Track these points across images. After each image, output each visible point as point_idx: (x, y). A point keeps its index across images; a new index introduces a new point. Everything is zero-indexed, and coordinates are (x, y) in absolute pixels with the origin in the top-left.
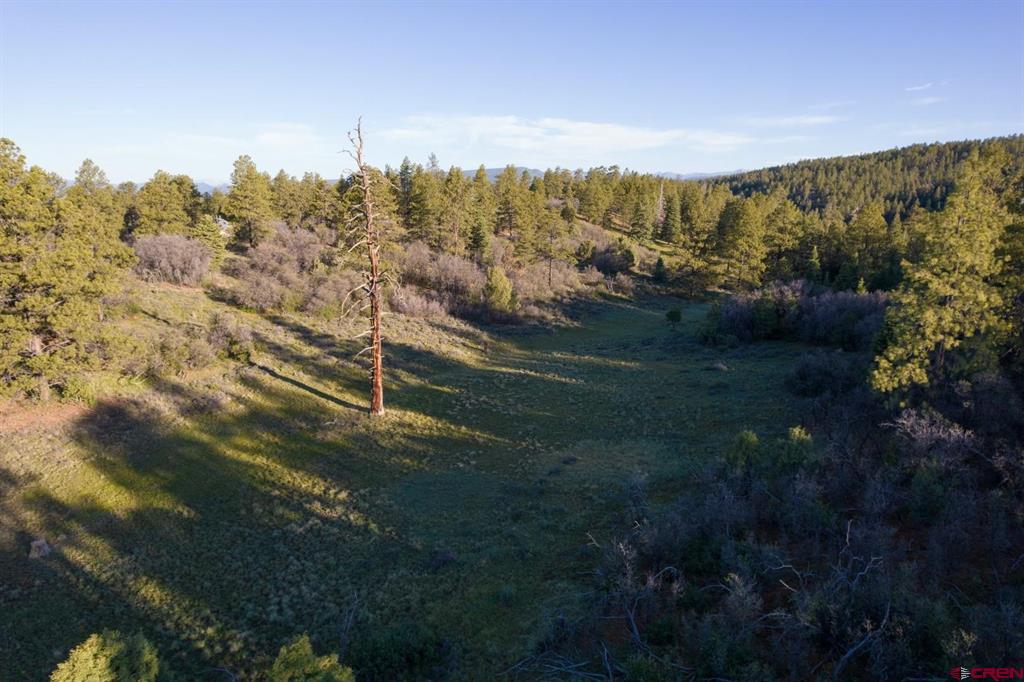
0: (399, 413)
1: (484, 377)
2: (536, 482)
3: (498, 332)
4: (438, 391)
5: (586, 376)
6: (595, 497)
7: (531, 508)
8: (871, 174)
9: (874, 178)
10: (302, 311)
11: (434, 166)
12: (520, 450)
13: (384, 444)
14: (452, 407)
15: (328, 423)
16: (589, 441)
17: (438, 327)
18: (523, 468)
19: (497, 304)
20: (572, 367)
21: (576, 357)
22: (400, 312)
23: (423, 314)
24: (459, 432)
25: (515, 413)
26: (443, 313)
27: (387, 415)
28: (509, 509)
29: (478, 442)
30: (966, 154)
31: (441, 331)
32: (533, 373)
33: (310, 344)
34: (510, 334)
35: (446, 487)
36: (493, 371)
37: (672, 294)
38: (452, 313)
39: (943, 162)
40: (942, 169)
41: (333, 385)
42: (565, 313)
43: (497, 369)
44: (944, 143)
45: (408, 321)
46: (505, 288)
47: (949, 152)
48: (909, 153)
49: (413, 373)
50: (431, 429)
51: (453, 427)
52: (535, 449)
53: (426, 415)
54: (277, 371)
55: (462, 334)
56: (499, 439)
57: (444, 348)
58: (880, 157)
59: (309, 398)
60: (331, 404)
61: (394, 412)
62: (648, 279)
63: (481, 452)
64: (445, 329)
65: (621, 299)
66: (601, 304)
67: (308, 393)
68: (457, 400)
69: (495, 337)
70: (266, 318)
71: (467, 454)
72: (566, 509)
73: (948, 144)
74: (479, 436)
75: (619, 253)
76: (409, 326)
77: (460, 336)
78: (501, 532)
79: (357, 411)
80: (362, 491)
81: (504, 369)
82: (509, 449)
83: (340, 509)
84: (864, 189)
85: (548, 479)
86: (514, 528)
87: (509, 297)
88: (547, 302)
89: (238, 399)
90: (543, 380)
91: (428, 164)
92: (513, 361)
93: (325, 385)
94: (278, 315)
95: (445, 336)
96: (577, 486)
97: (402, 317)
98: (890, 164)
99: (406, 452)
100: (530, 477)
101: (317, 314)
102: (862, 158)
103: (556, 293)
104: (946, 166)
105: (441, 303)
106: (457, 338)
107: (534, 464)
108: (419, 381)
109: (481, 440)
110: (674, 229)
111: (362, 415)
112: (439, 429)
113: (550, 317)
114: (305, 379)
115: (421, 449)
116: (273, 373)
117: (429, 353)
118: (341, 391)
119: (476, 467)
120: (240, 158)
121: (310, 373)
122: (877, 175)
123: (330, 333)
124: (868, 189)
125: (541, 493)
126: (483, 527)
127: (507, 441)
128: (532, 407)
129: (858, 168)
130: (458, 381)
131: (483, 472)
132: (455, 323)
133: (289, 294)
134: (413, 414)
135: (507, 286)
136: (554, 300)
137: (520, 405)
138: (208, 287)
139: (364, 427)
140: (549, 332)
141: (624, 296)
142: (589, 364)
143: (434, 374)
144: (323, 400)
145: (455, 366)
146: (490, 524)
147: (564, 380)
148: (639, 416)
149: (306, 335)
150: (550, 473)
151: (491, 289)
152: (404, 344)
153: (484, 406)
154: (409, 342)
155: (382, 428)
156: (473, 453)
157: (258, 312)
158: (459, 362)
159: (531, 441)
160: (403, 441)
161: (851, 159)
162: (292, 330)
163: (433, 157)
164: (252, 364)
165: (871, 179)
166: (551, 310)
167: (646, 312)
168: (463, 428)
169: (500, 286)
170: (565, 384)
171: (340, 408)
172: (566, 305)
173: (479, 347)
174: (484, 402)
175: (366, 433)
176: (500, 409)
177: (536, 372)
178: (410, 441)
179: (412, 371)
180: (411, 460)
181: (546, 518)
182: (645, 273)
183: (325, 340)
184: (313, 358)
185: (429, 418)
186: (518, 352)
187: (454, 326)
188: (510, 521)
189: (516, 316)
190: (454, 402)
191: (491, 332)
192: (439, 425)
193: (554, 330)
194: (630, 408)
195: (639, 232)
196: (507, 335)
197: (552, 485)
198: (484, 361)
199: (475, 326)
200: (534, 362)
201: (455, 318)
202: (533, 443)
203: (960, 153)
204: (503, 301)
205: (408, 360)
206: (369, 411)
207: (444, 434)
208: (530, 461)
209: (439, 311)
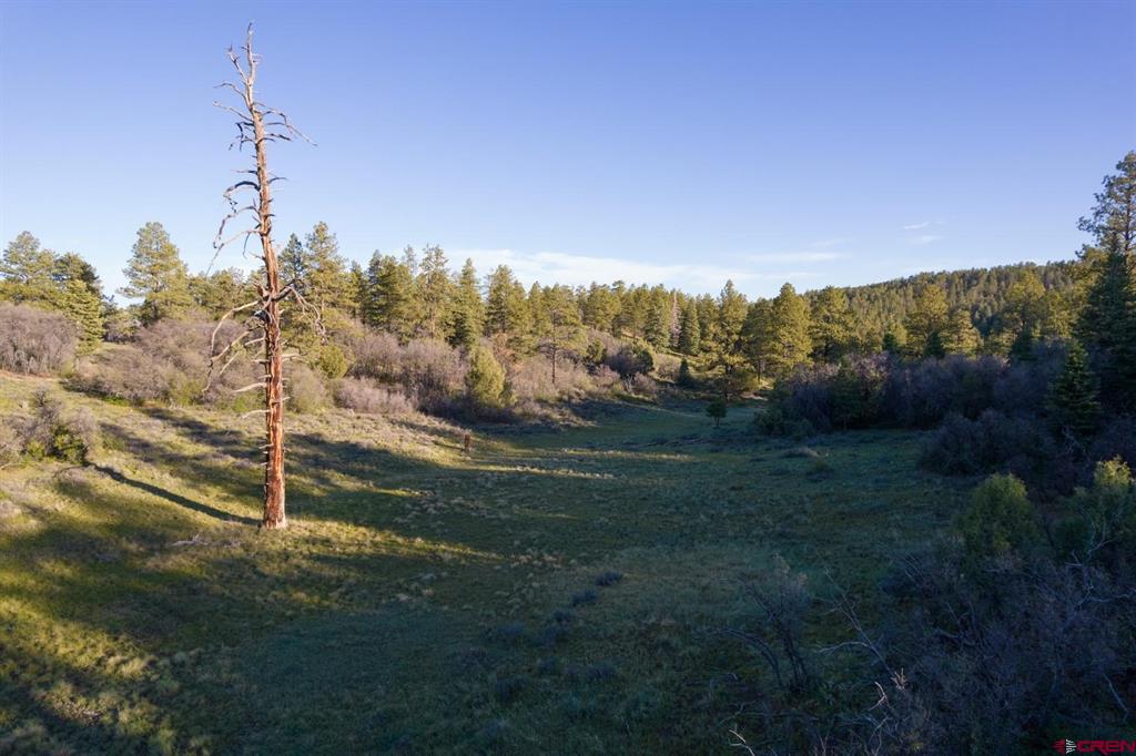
0: (312, 525)
1: (464, 477)
2: (549, 621)
3: (485, 430)
4: (386, 494)
5: (615, 471)
6: (676, 641)
7: (542, 672)
8: (884, 301)
9: (888, 305)
10: (201, 403)
11: (411, 260)
12: (515, 569)
13: (267, 570)
14: (404, 513)
15: (180, 543)
16: (638, 549)
17: (401, 423)
18: (523, 597)
19: (485, 395)
20: (592, 462)
21: (596, 453)
22: (347, 407)
23: (380, 409)
24: (410, 547)
25: (508, 516)
26: (410, 408)
27: (288, 528)
28: (492, 677)
29: (441, 560)
30: (975, 282)
31: (404, 429)
32: (536, 470)
33: (198, 441)
34: (502, 433)
35: (364, 639)
36: (477, 470)
37: (703, 398)
38: (423, 410)
39: (954, 290)
40: (953, 297)
41: (215, 491)
42: (576, 413)
43: (482, 468)
44: (951, 272)
45: (359, 418)
46: (495, 375)
47: (957, 280)
48: (919, 281)
49: (352, 475)
50: (360, 545)
51: (400, 540)
52: (544, 565)
53: (357, 524)
54: (128, 474)
55: (434, 432)
56: (480, 554)
57: (406, 447)
58: (890, 286)
59: (164, 508)
60: (201, 517)
61: (303, 523)
62: (671, 385)
63: (444, 574)
64: (411, 426)
65: (644, 401)
66: (620, 406)
67: (166, 502)
68: (414, 505)
69: (482, 435)
70: (143, 412)
71: (418, 579)
72: (620, 671)
73: (955, 272)
74: (444, 551)
75: (635, 356)
76: (359, 422)
77: (432, 434)
78: (471, 734)
79: (240, 524)
80: (180, 656)
81: (492, 468)
82: (498, 567)
83: (107, 699)
84: (879, 314)
85: (573, 612)
86: (503, 723)
87: (501, 387)
88: (550, 402)
89: (34, 511)
90: (551, 477)
91: (403, 258)
92: (505, 460)
93: (200, 491)
94: (164, 407)
95: (409, 434)
96: (631, 624)
97: (351, 413)
98: (901, 292)
99: (306, 581)
100: (537, 611)
101: (223, 407)
102: (873, 287)
103: (562, 393)
104: (958, 293)
105: (408, 397)
106: (427, 436)
107: (543, 589)
108: (359, 484)
109: (447, 557)
110: (692, 339)
111: (245, 531)
112: (375, 544)
113: (556, 416)
114: (172, 484)
115: (335, 574)
116: (119, 477)
117: (385, 452)
118: (225, 499)
119: (433, 600)
120: (147, 225)
121: (182, 475)
122: (891, 303)
123: (237, 429)
124: (882, 315)
125: (561, 639)
126: (430, 722)
127: (494, 555)
128: (535, 508)
129: (869, 296)
130: (420, 483)
131: (446, 608)
132: (425, 420)
133: (182, 379)
134: (335, 525)
135: (499, 373)
136: (560, 400)
137: (515, 506)
138: (69, 376)
139: (242, 546)
140: (555, 431)
141: (647, 398)
142: (615, 459)
143: (384, 476)
144: (189, 511)
145: (419, 466)
146: (446, 715)
147: (582, 475)
148: (712, 512)
149: (198, 431)
150: (576, 602)
151: (477, 377)
152: (347, 442)
153: (458, 509)
154: (354, 440)
155: (273, 547)
156: (428, 576)
157: (131, 405)
158: (426, 462)
159: (536, 554)
160: (305, 564)
161: (862, 289)
162: (176, 425)
163: (410, 249)
164: (86, 464)
165: (884, 306)
166: (556, 409)
167: (677, 413)
168: (419, 540)
169: (489, 372)
170: (586, 480)
171: (214, 521)
172: (576, 405)
173: (458, 445)
174: (460, 505)
175: (244, 555)
176: (485, 513)
177: (541, 468)
178: (318, 564)
179: (351, 473)
180: (309, 595)
181: (577, 694)
182: (666, 379)
183: (226, 438)
184: (196, 458)
185: (362, 529)
186: (514, 450)
187: (425, 423)
188: (493, 704)
189: (510, 413)
190: (408, 506)
191: (477, 430)
192: (378, 539)
193: (563, 429)
194: (694, 503)
195: (654, 339)
196: (499, 434)
197: (581, 623)
198: (464, 461)
199: (455, 424)
200: (537, 459)
201: (427, 415)
202: (540, 558)
203: (969, 282)
204: (492, 394)
205: (347, 461)
206: (259, 523)
207: (384, 551)
208: (535, 585)
209: (404, 405)
